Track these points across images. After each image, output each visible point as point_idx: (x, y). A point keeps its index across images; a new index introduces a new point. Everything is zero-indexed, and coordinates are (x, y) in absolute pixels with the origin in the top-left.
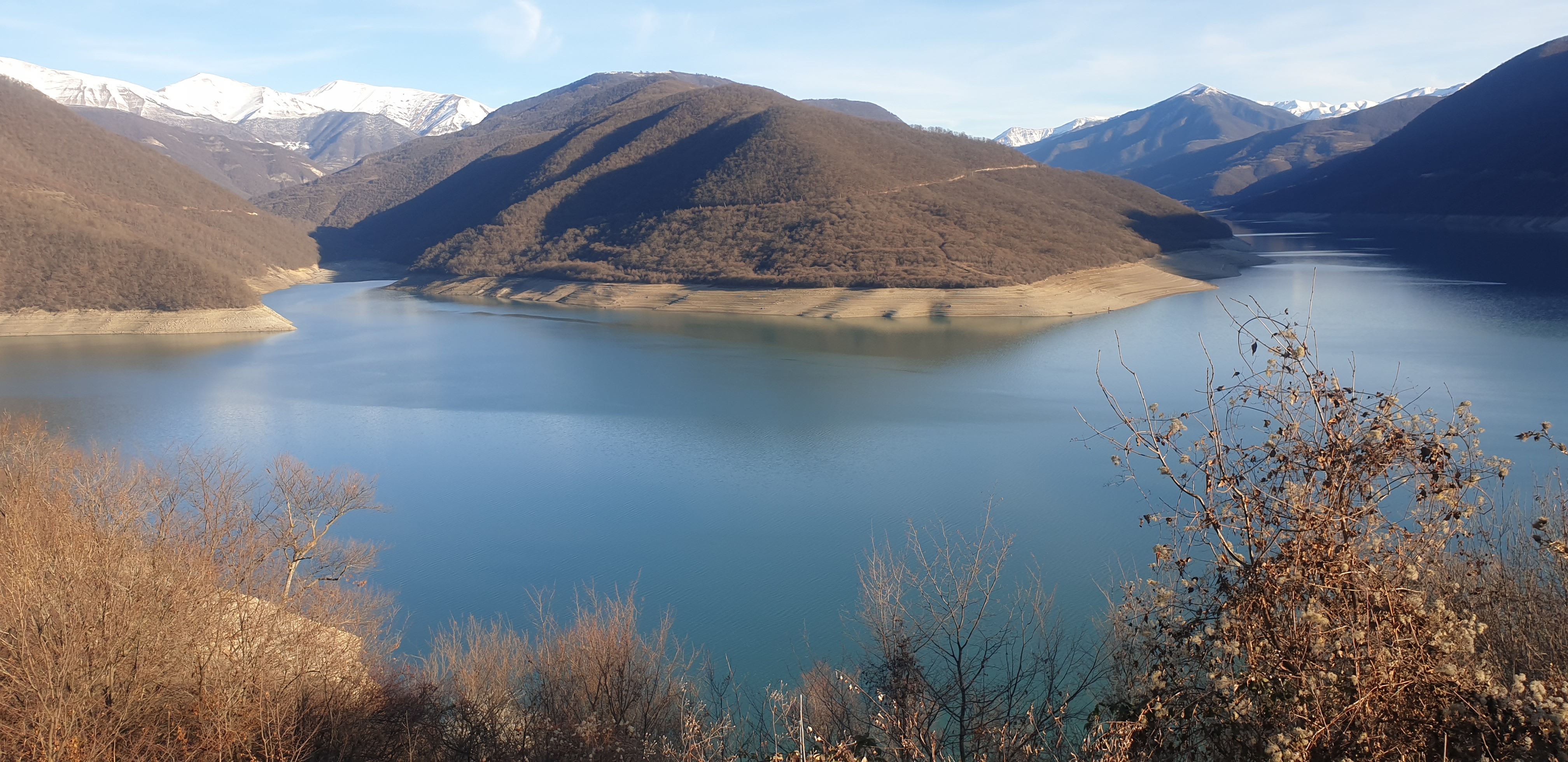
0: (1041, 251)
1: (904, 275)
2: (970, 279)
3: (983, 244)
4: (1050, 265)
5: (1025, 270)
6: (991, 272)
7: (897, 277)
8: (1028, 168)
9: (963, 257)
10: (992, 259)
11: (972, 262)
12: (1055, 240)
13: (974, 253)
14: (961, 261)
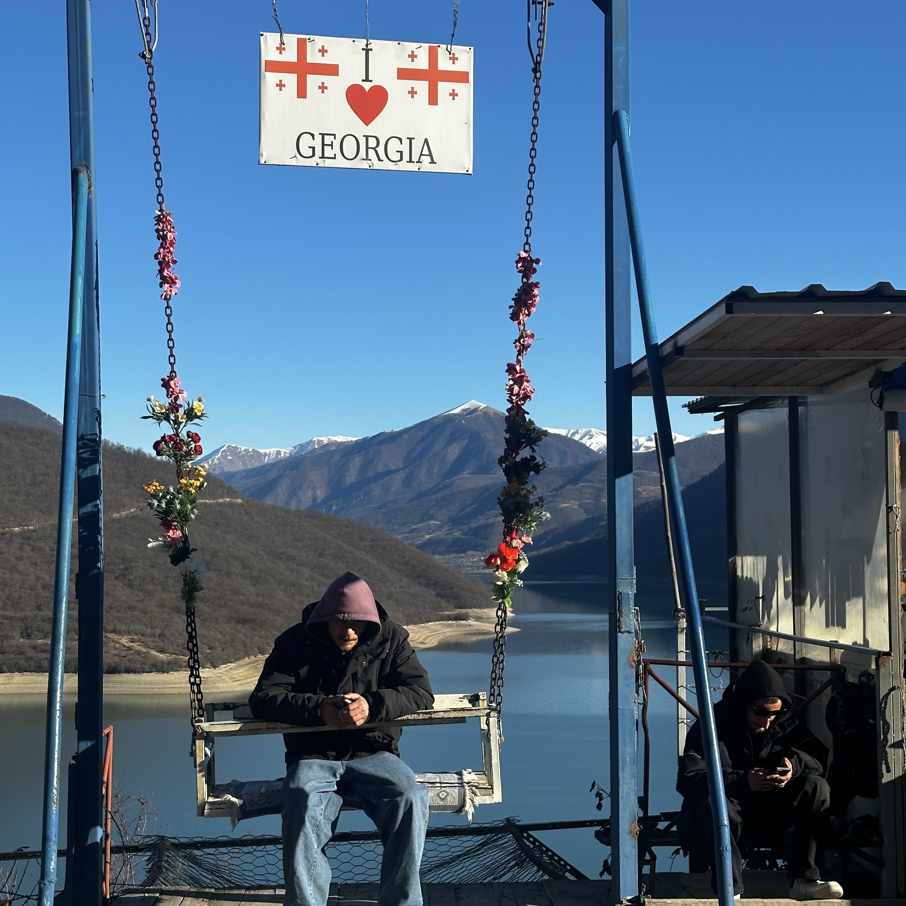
0: (238, 622)
1: (31, 653)
2: (129, 660)
3: (154, 609)
4: (248, 640)
5: (211, 648)
6: (162, 651)
7: (20, 656)
8: (231, 505)
9: (123, 627)
10: (166, 631)
11: (136, 634)
12: (260, 606)
13: (140, 622)
14: (119, 633)
